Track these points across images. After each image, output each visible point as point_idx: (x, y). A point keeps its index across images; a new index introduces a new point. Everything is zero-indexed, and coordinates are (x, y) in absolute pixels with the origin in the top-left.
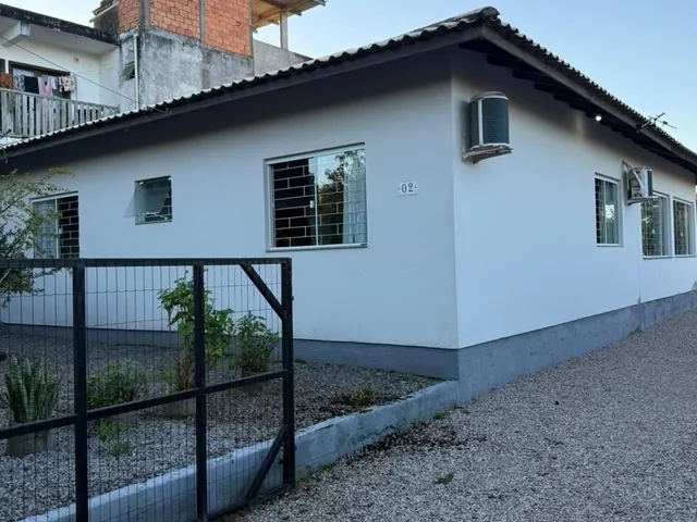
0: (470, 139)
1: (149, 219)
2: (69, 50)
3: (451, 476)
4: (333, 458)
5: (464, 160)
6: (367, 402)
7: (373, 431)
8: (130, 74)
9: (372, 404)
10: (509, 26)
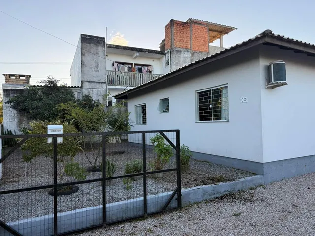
0: (269, 80)
1: (164, 111)
2: (151, 58)
3: (240, 214)
4: (200, 200)
5: (266, 88)
6: (219, 181)
7: (219, 191)
8: (168, 63)
9: (222, 182)
10: (279, 35)
